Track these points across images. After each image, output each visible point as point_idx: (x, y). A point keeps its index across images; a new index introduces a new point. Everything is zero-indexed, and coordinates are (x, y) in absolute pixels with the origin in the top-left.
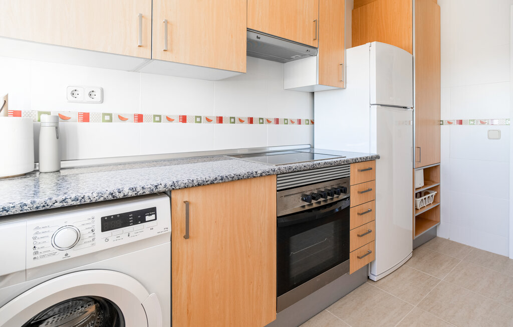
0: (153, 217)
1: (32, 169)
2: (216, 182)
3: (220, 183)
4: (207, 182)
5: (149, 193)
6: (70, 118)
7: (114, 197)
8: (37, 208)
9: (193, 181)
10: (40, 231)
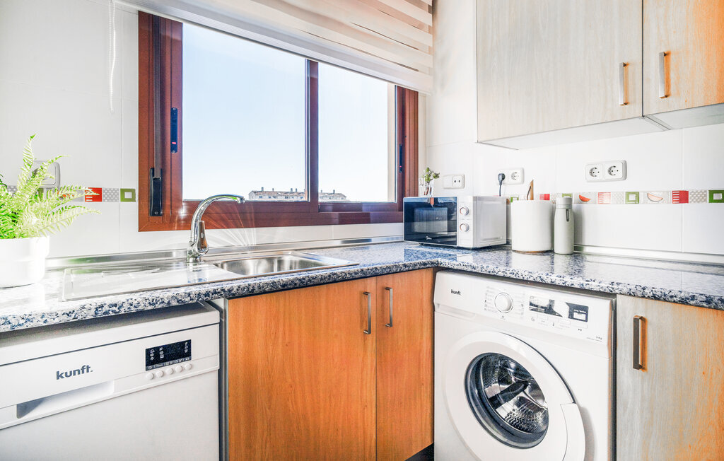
0: (583, 317)
1: (548, 249)
2: (692, 302)
3: (703, 306)
4: (672, 297)
5: (578, 287)
6: (589, 200)
7: (542, 280)
8: (489, 272)
9: (644, 289)
10: (490, 290)
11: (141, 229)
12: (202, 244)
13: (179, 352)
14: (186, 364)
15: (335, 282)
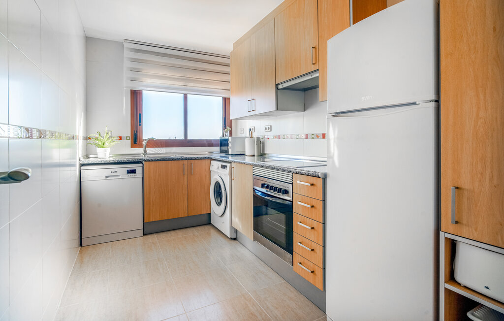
11: (131, 147)
12: (145, 151)
13: (133, 172)
14: (135, 174)
15: (173, 160)
